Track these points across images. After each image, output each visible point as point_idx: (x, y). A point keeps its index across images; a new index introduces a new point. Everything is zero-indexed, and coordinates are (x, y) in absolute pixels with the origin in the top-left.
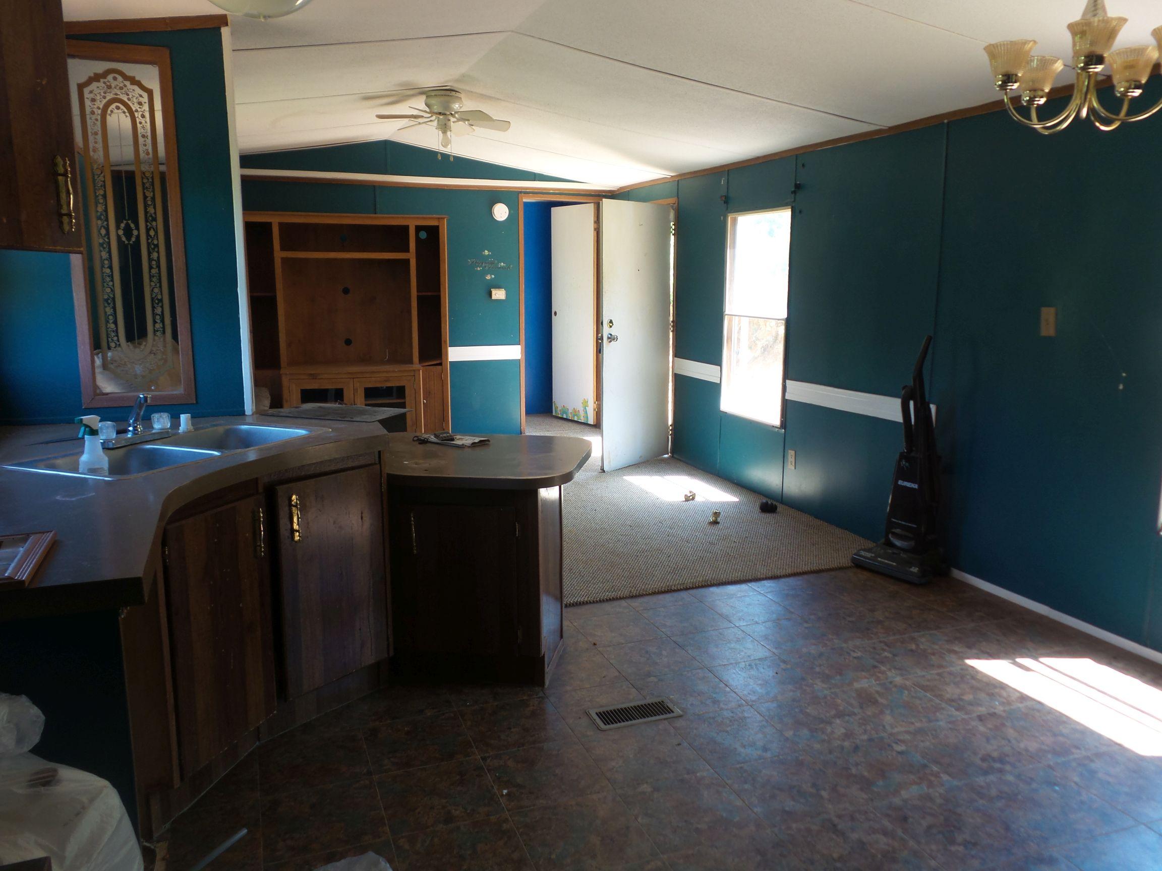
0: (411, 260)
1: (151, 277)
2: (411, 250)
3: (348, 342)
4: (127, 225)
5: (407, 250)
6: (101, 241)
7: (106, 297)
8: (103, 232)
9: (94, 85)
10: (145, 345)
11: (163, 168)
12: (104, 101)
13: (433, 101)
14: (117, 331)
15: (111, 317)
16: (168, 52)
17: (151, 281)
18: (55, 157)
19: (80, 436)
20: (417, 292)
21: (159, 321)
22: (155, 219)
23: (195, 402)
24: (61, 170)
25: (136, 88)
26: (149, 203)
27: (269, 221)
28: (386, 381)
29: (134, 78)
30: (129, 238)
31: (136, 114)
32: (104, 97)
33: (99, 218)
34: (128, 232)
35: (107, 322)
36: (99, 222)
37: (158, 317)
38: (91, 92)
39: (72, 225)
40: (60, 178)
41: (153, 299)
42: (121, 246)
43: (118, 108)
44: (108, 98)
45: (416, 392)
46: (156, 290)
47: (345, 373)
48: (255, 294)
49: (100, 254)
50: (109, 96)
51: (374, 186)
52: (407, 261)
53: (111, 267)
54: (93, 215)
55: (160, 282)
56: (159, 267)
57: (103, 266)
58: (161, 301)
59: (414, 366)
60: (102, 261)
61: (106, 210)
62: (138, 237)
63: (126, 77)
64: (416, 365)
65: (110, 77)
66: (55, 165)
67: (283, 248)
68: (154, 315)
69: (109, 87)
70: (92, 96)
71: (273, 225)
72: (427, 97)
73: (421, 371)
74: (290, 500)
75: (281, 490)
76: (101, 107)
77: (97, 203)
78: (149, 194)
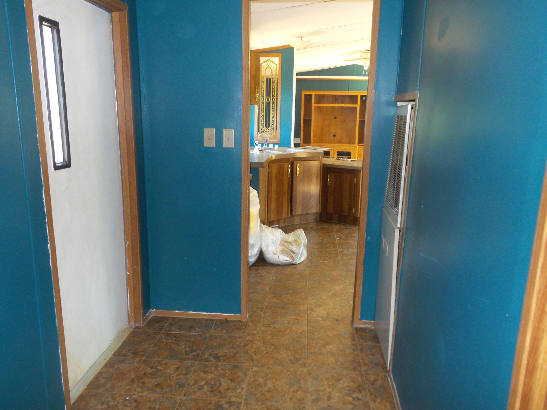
0: (358, 107)
1: (272, 111)
2: (358, 104)
3: (334, 136)
4: (268, 98)
5: (357, 104)
6: (262, 102)
7: (262, 115)
8: (263, 99)
9: (264, 63)
10: (269, 128)
11: (278, 77)
12: (266, 67)
13: (363, 54)
14: (263, 124)
15: (262, 121)
16: (281, 54)
17: (272, 112)
18: (256, 87)
19: (254, 145)
20: (359, 118)
21: (273, 122)
22: (274, 96)
23: (279, 143)
24: (257, 89)
25: (273, 63)
26: (274, 92)
27: (311, 94)
28: (345, 149)
29: (273, 61)
30: (268, 101)
31: (273, 70)
32: (266, 66)
33: (262, 96)
34: (268, 99)
35: (261, 122)
36: (262, 97)
37: (273, 121)
38: (263, 65)
39: (257, 100)
40: (257, 91)
41: (272, 116)
42: (266, 103)
43: (269, 69)
44: (267, 67)
45: (355, 154)
46: (273, 114)
47: (331, 146)
48: (305, 118)
49: (261, 105)
50: (267, 66)
51: (349, 81)
52: (356, 108)
53: (263, 108)
54: (261, 96)
55: (274, 112)
56: (274, 108)
57: (262, 108)
58: (274, 117)
59: (355, 145)
60: (262, 106)
61: (264, 94)
62: (270, 101)
63: (271, 61)
64: (357, 145)
65: (268, 61)
66: (256, 88)
67: (316, 102)
68: (272, 120)
69: (267, 64)
70: (263, 66)
71: (313, 95)
72: (361, 53)
73: (357, 147)
74: (297, 165)
75: (295, 163)
76: (265, 69)
77: (262, 92)
78: (274, 90)
